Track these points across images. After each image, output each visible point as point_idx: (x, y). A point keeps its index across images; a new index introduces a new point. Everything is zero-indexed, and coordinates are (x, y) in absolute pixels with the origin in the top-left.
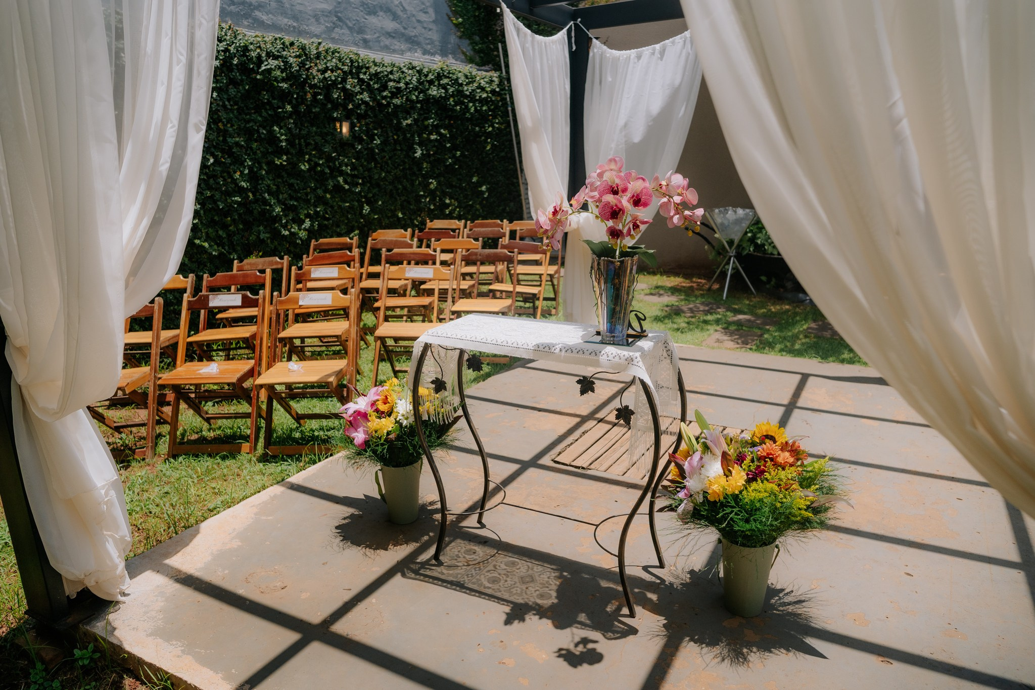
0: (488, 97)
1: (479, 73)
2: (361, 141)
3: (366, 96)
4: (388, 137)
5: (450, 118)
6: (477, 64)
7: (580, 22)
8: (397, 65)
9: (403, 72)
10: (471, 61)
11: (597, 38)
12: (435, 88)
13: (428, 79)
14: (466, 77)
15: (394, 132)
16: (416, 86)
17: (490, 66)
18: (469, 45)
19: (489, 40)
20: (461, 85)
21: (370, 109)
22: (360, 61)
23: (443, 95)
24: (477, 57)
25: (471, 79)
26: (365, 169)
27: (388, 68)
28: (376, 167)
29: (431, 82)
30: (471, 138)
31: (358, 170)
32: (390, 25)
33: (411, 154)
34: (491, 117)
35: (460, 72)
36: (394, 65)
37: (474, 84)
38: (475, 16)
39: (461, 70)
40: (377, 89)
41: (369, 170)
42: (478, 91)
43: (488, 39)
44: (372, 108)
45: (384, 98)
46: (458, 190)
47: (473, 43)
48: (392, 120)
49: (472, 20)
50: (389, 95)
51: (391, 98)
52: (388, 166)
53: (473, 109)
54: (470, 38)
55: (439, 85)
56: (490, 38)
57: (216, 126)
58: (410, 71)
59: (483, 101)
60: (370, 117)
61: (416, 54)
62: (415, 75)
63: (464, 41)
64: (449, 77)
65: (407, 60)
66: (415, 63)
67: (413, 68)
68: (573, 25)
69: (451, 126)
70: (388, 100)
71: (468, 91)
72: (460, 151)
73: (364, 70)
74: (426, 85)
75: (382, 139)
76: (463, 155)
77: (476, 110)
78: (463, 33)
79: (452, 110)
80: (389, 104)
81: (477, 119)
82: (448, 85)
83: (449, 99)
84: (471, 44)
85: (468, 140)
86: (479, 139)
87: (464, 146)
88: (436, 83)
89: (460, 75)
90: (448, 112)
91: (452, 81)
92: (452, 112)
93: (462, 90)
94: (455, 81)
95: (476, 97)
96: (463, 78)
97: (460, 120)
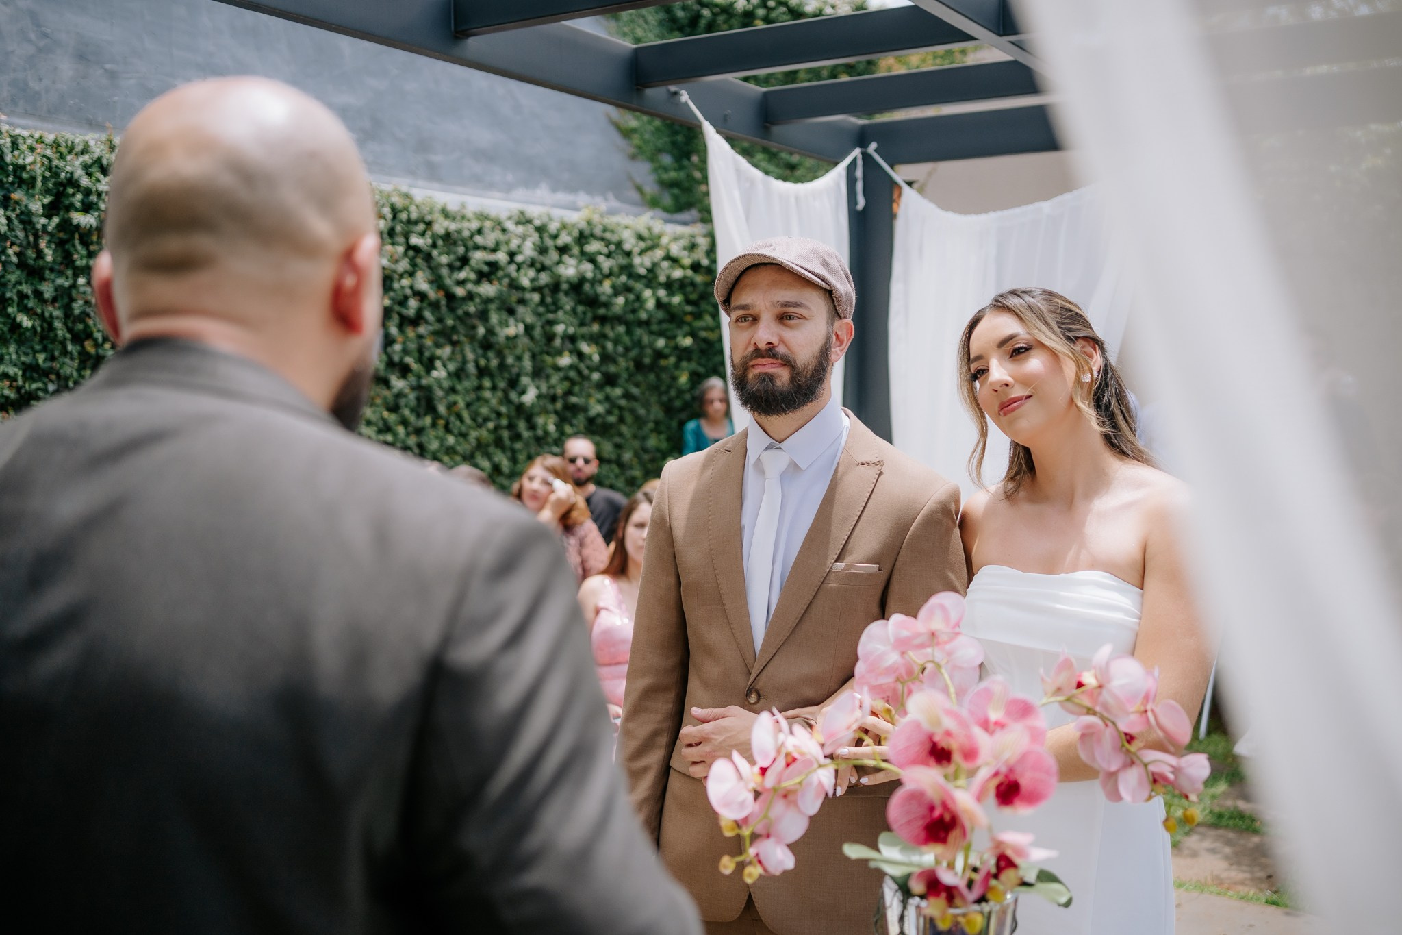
0: (685, 276)
1: (669, 228)
2: (404, 371)
3: (422, 282)
4: (464, 362)
5: (603, 320)
6: (666, 210)
7: (876, 151)
8: (493, 214)
9: (504, 230)
10: (654, 203)
11: (910, 184)
12: (572, 262)
13: (559, 242)
14: (640, 238)
15: (480, 352)
16: (532, 257)
17: (693, 212)
18: (650, 173)
19: (693, 164)
20: (628, 254)
21: (427, 306)
22: (413, 209)
23: (590, 275)
24: (666, 196)
25: (649, 242)
26: (411, 429)
27: (473, 222)
28: (434, 425)
29: (563, 250)
30: (647, 361)
31: (395, 434)
32: (484, 136)
33: (513, 396)
34: (689, 317)
35: (627, 228)
36: (487, 218)
37: (657, 252)
39: (632, 223)
40: (446, 265)
41: (419, 431)
42: (665, 265)
43: (689, 159)
44: (435, 306)
45: (461, 283)
47: (659, 169)
48: (474, 327)
50: (473, 277)
51: (478, 282)
52: (462, 421)
53: (652, 302)
54: (652, 159)
55: (583, 253)
56: (694, 159)
57: (78, 348)
58: (520, 229)
59: (669, 285)
60: (427, 322)
62: (530, 236)
63: (639, 165)
64: (603, 239)
65: (516, 206)
66: (532, 212)
67: (529, 221)
68: (860, 157)
69: (604, 336)
70: (470, 286)
71: (642, 265)
72: (621, 386)
73: (421, 227)
74: (554, 256)
75: (452, 367)
76: (627, 395)
77: (659, 304)
78: (639, 147)
79: (607, 305)
80: (470, 296)
81: (660, 322)
82: (601, 254)
83: (601, 282)
84: (655, 170)
85: (639, 365)
86: (663, 362)
87: (631, 376)
88: (576, 250)
89: (627, 234)
90: (600, 308)
91: (609, 245)
92: (607, 309)
93: (631, 265)
94: (615, 246)
95: (658, 278)
96: (633, 239)
97: (625, 323)
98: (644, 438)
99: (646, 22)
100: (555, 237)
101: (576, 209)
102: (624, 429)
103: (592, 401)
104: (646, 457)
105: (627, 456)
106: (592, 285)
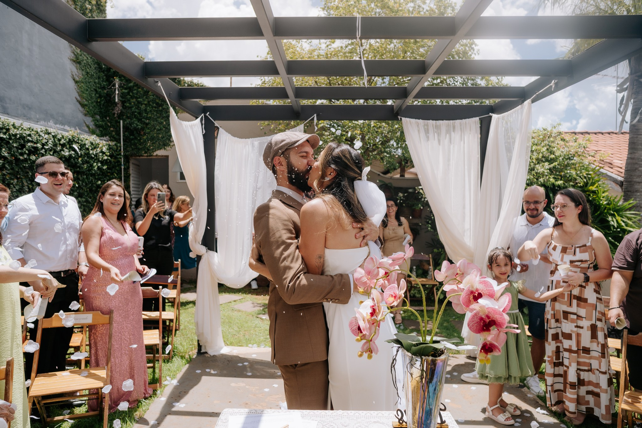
0: (108, 159)
1: (101, 142)
3: (5, 153)
4: (23, 186)
6: (98, 135)
7: (209, 115)
8: (34, 129)
9: (40, 136)
10: (93, 133)
11: (222, 127)
12: (66, 150)
13: (61, 142)
14: (92, 144)
15: (29, 182)
16: (51, 147)
17: (107, 137)
18: (92, 121)
19: (108, 120)
20: (88, 149)
21: (7, 163)
23: (74, 156)
24: (98, 130)
25: (95, 146)
27: (27, 131)
29: (63, 145)
30: (94, 189)
34: (109, 174)
35: (87, 139)
36: (32, 130)
37: (98, 150)
38: (97, 102)
39: (88, 139)
40: (15, 147)
42: (100, 154)
43: (106, 119)
44: (10, 163)
45: (22, 154)
47: (95, 120)
49: (95, 104)
50: (27, 152)
51: (29, 155)
53: (96, 167)
54: (92, 117)
55: (70, 147)
56: (108, 118)
58: (46, 136)
59: (103, 162)
60: (7, 169)
61: (49, 123)
62: (50, 139)
63: (88, 118)
64: (78, 143)
65: (43, 127)
66: (51, 130)
67: (49, 134)
68: (204, 116)
69: (79, 179)
70: (25, 156)
71: (93, 153)
72: (84, 198)
73: (4, 131)
74: (59, 148)
75: (17, 188)
77: (99, 168)
78: (88, 112)
79: (79, 167)
80: (25, 160)
81: (99, 175)
83: (78, 159)
84: (94, 120)
85: (91, 190)
87: (88, 194)
88: (68, 146)
89: (87, 142)
90: (77, 168)
91: (80, 146)
92: (80, 169)
93: (89, 153)
94: (82, 146)
95: (99, 159)
96: (89, 144)
97: (86, 175)
99: (91, 67)
100: (59, 140)
101: (68, 131)
106: (74, 160)
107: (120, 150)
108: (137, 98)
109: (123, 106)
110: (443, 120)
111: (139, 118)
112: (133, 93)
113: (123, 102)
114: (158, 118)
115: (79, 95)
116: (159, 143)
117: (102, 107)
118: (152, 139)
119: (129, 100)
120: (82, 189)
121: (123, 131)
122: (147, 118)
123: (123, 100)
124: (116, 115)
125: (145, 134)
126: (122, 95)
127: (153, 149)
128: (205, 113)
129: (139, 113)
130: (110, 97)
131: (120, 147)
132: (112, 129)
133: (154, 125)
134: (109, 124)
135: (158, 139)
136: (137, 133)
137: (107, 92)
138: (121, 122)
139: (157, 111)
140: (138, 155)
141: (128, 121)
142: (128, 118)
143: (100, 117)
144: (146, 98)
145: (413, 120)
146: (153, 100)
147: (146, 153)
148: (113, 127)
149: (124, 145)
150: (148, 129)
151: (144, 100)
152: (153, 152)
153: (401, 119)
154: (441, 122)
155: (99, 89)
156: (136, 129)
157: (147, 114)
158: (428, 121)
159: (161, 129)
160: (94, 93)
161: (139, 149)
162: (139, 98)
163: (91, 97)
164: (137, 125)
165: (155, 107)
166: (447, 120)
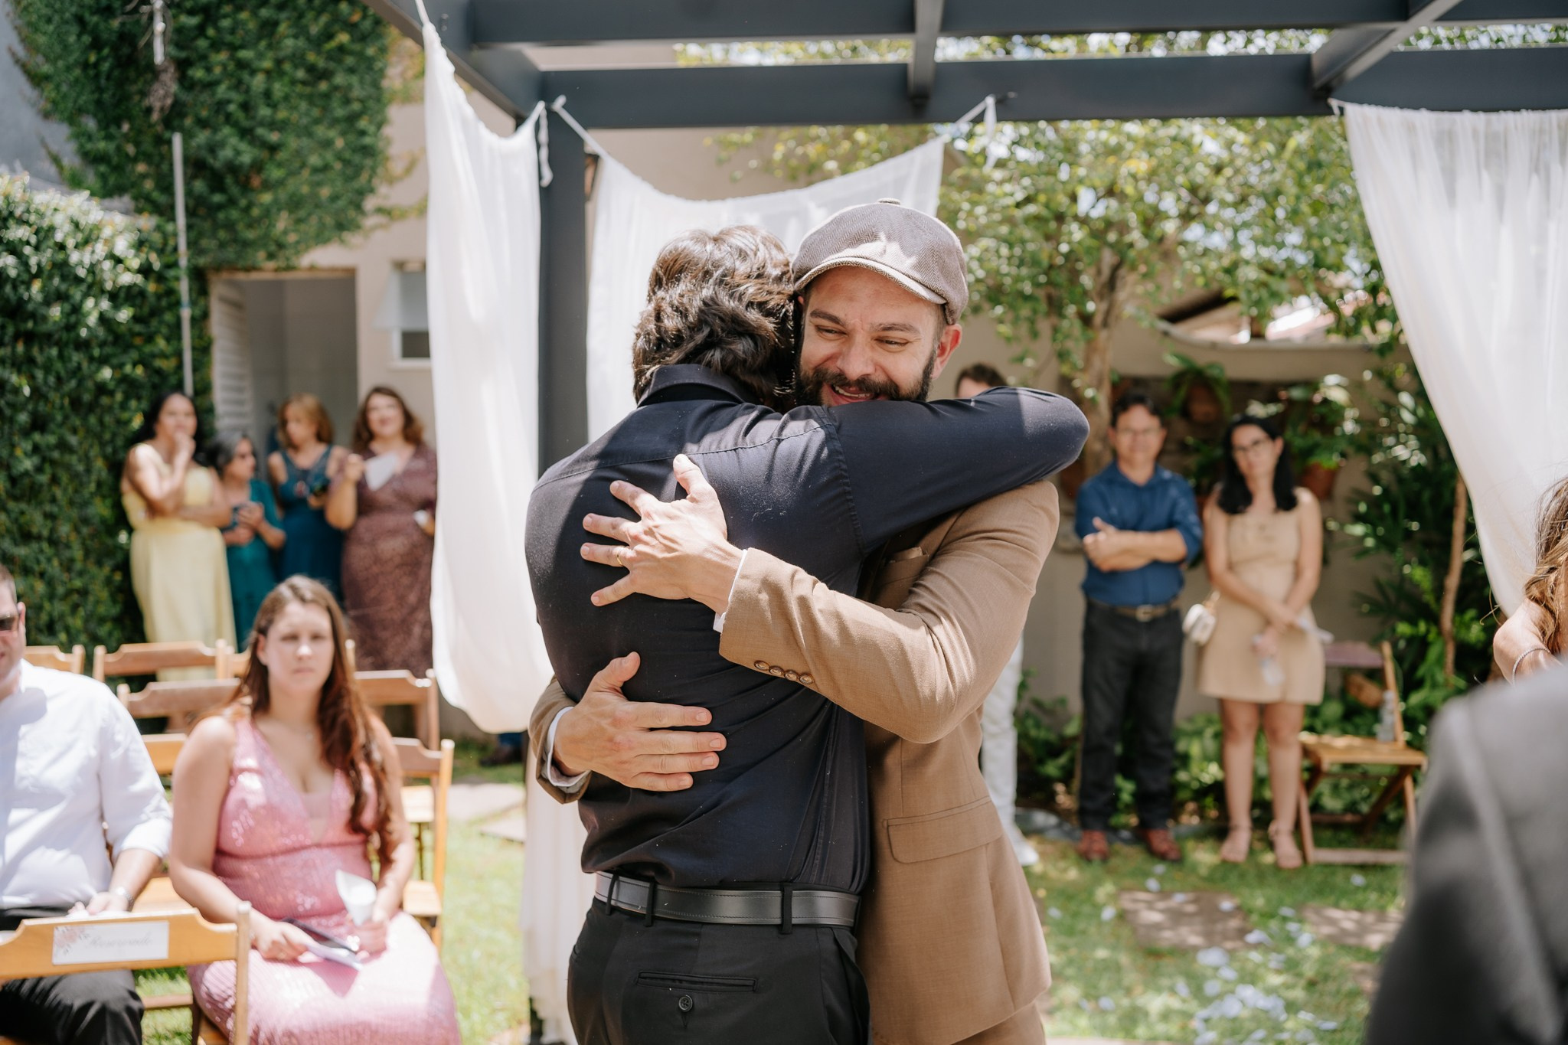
0: (133, 284)
1: (108, 217)
5: (29, 338)
6: (94, 193)
7: (565, 107)
10: (75, 183)
11: (613, 157)
14: (76, 225)
17: (128, 199)
18: (69, 139)
19: (125, 135)
20: (62, 247)
23: (13, 272)
24: (92, 174)
34: (139, 341)
35: (57, 210)
37: (98, 248)
39: (61, 207)
42: (107, 266)
43: (119, 127)
46: (45, 545)
47: (82, 136)
49: (77, 72)
53: (94, 316)
54: (71, 120)
56: (126, 127)
59: (118, 296)
63: (55, 127)
64: (27, 223)
68: (544, 113)
69: (31, 361)
71: (81, 263)
72: (53, 433)
76: (63, 446)
77: (103, 319)
78: (54, 103)
79: (33, 316)
81: (104, 344)
82: (28, 243)
83: (28, 285)
84: (76, 136)
85: (76, 403)
86: (105, 400)
87: (66, 417)
89: (59, 220)
90: (25, 321)
91: (36, 233)
92: (35, 323)
93: (65, 264)
94: (45, 234)
95: (101, 283)
96: (68, 227)
97: (58, 343)
98: (85, 504)
102: (58, 492)
103: (19, 452)
104: (85, 530)
105: (64, 529)
106: (15, 288)
107: (175, 249)
108: (233, 48)
109: (183, 79)
110: (1516, 109)
111: (245, 123)
112: (218, 29)
113: (182, 66)
114: (317, 121)
115: (23, 40)
116: (320, 218)
117: (103, 82)
118: (295, 204)
119: (204, 57)
120: (46, 398)
121: (185, 174)
122: (273, 125)
123: (183, 55)
124: (155, 116)
125: (267, 186)
126: (179, 38)
127: (298, 242)
128: (549, 101)
129: (245, 107)
130: (133, 45)
131: (175, 235)
132: (141, 168)
133: (298, 153)
134: (131, 149)
135: (318, 206)
136: (237, 182)
137: (123, 24)
138: (177, 140)
139: (310, 99)
140: (241, 263)
141: (202, 137)
142: (203, 124)
143: (99, 122)
144: (270, 46)
145: (1394, 116)
146: (294, 55)
147: (271, 256)
148: (148, 158)
149: (189, 227)
150: (280, 165)
151: (260, 56)
152: (298, 253)
153: (1342, 110)
154: (1508, 117)
155: (93, 13)
156: (233, 168)
157: (274, 106)
158: (1457, 117)
159: (326, 168)
160: (74, 29)
161: (246, 244)
162: (242, 47)
163: (66, 47)
164: (238, 153)
165: (304, 83)
166: (1534, 108)
